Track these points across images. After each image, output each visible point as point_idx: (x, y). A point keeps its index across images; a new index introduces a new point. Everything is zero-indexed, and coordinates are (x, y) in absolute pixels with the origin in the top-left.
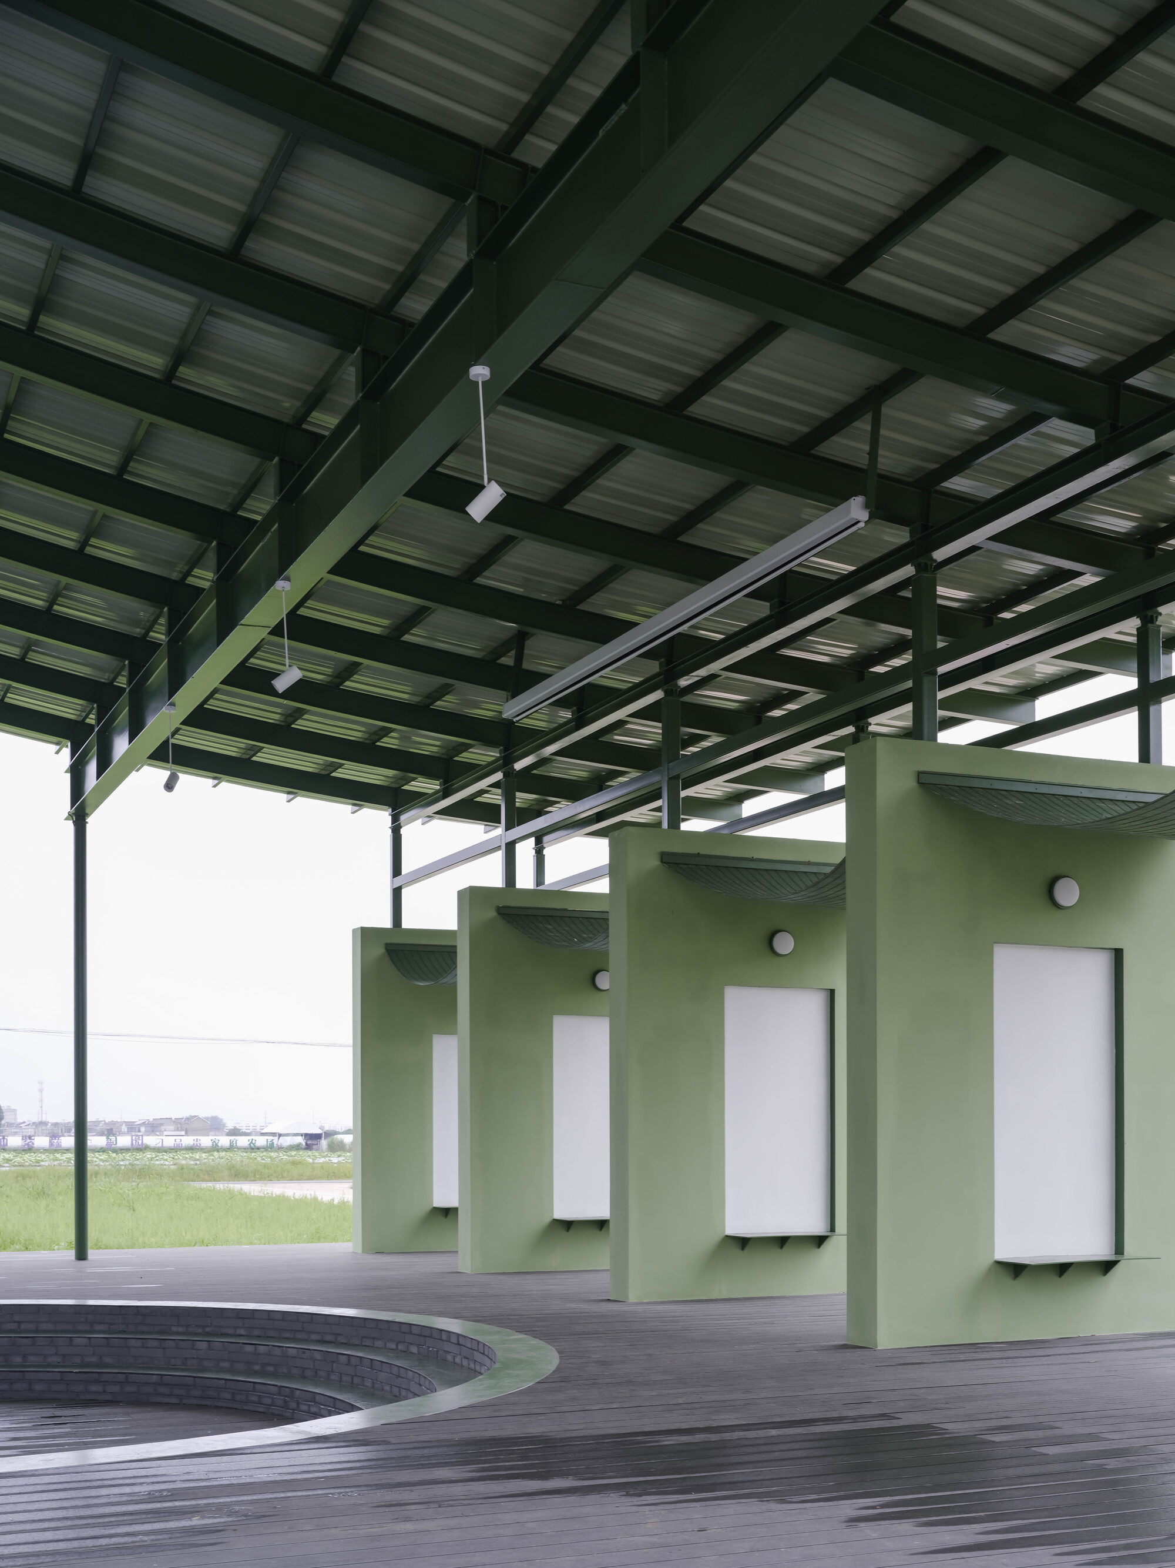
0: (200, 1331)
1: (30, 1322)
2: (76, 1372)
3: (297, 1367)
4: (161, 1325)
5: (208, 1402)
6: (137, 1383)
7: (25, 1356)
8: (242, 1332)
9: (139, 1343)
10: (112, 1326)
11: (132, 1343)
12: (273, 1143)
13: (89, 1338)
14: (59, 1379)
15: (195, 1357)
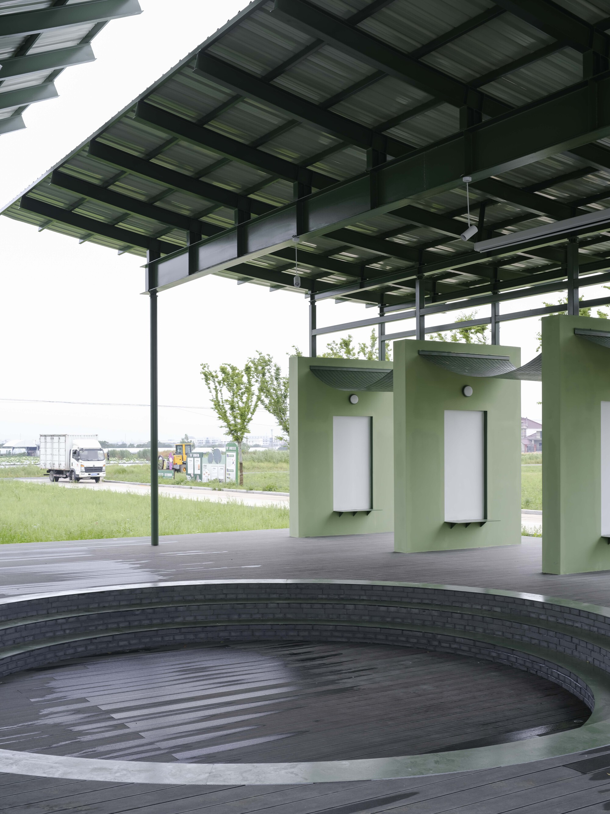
0: (337, 597)
1: (232, 594)
2: (281, 625)
3: (418, 620)
4: (312, 594)
5: (368, 641)
6: (319, 630)
7: (239, 615)
8: (365, 598)
9: (309, 606)
10: (281, 595)
11: (304, 606)
12: (10, 452)
13: (278, 603)
14: (270, 628)
15: (346, 613)
